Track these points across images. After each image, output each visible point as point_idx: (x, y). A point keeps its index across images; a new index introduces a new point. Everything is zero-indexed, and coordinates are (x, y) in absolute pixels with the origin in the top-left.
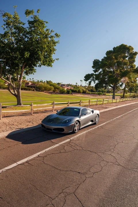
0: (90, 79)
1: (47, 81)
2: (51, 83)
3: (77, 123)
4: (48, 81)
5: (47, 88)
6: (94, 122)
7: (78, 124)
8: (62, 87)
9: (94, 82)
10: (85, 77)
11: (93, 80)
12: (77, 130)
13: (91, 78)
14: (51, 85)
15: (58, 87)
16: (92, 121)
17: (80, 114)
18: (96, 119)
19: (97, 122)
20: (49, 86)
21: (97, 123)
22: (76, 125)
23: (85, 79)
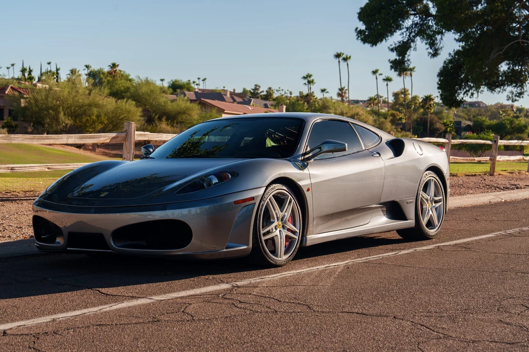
0: (399, 27)
1: (95, 67)
2: (121, 84)
3: (280, 200)
4: (100, 72)
5: (95, 111)
6: (411, 222)
7: (292, 203)
8: (203, 105)
9: (432, 44)
10: (363, 15)
11: (422, 31)
12: (281, 244)
13: (405, 16)
14: (117, 95)
15: (171, 107)
16: (394, 210)
17: (304, 146)
18: (428, 206)
19: (430, 224)
20: (110, 103)
21: (432, 232)
22: (276, 211)
23: (362, 27)
